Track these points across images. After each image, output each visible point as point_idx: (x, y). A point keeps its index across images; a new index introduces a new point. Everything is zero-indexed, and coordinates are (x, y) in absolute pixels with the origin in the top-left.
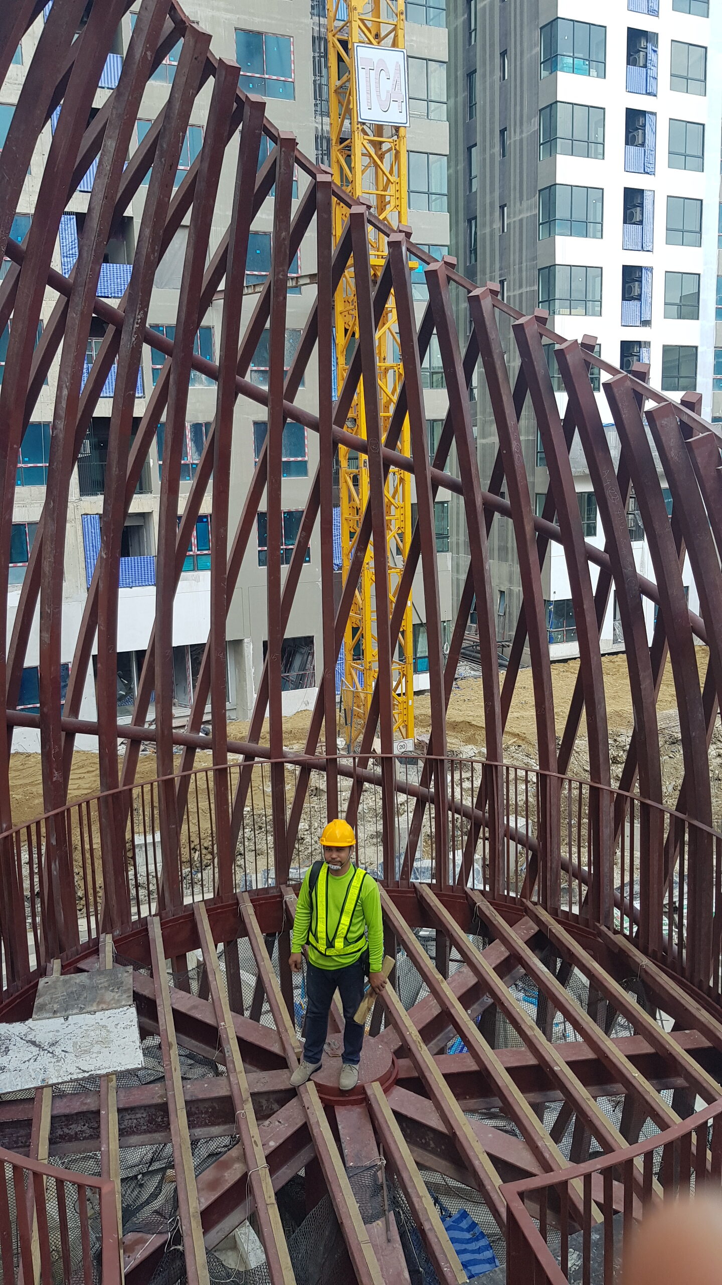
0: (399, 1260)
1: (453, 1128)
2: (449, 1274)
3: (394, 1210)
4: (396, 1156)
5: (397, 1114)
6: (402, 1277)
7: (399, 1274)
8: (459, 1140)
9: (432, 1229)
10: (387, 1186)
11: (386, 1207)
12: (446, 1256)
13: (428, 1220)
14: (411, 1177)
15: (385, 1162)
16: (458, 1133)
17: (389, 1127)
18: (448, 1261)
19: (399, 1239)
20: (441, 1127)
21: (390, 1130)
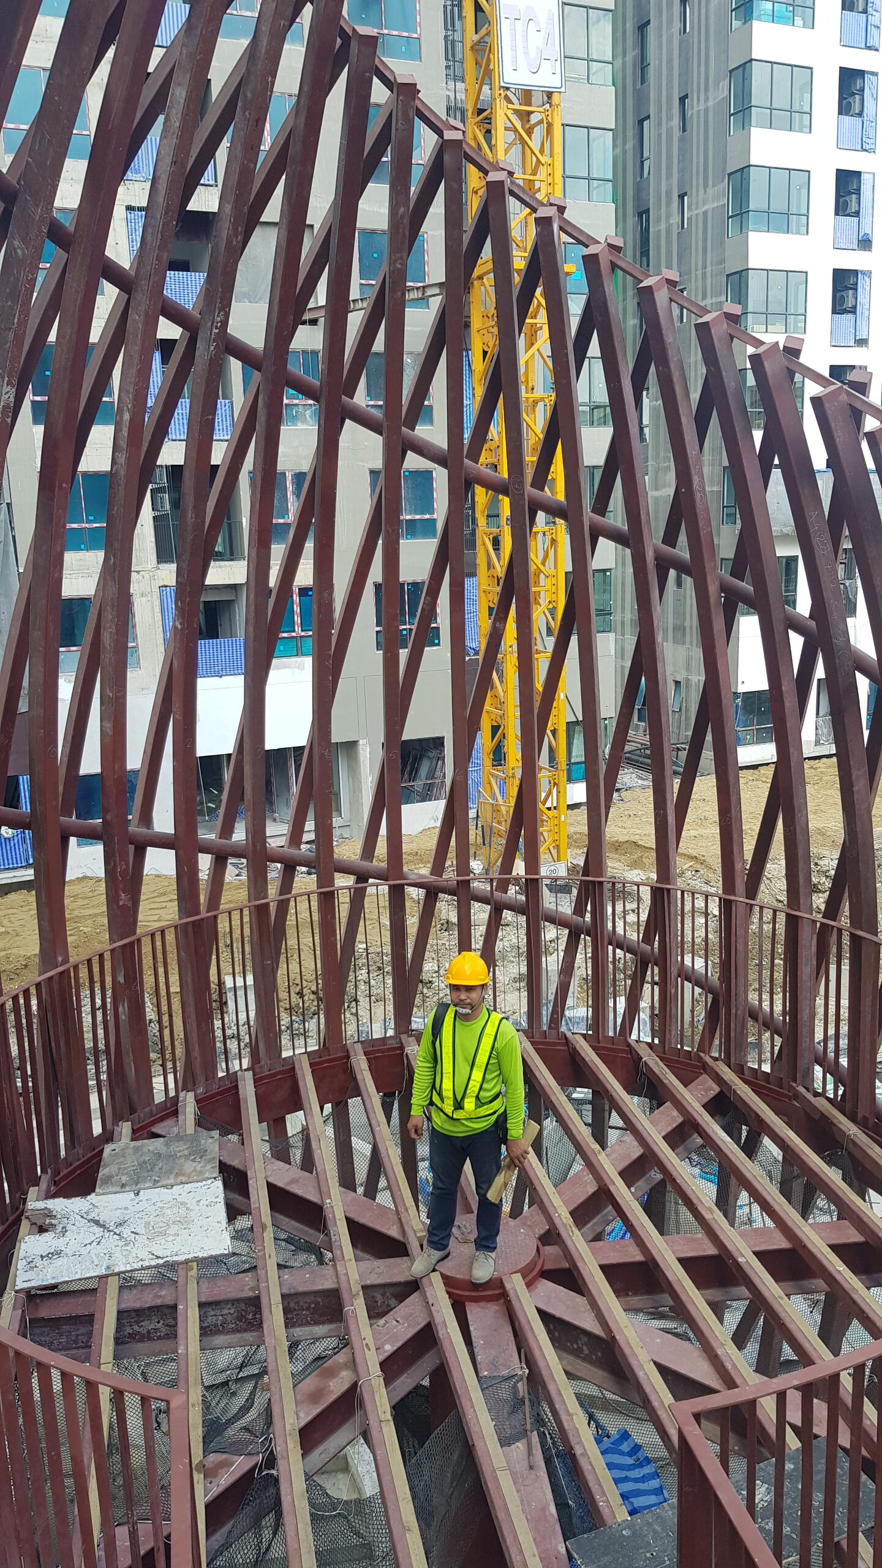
0: (544, 1492)
1: (611, 1331)
2: (606, 1510)
3: (538, 1430)
4: (541, 1364)
5: (540, 1311)
6: (547, 1512)
7: (544, 1509)
8: (619, 1346)
9: (585, 1454)
10: (530, 1400)
11: (529, 1427)
12: (602, 1487)
13: (580, 1442)
14: (559, 1391)
15: (527, 1371)
16: (617, 1337)
17: (532, 1329)
18: (604, 1494)
19: (543, 1465)
20: (597, 1330)
21: (533, 1333)
